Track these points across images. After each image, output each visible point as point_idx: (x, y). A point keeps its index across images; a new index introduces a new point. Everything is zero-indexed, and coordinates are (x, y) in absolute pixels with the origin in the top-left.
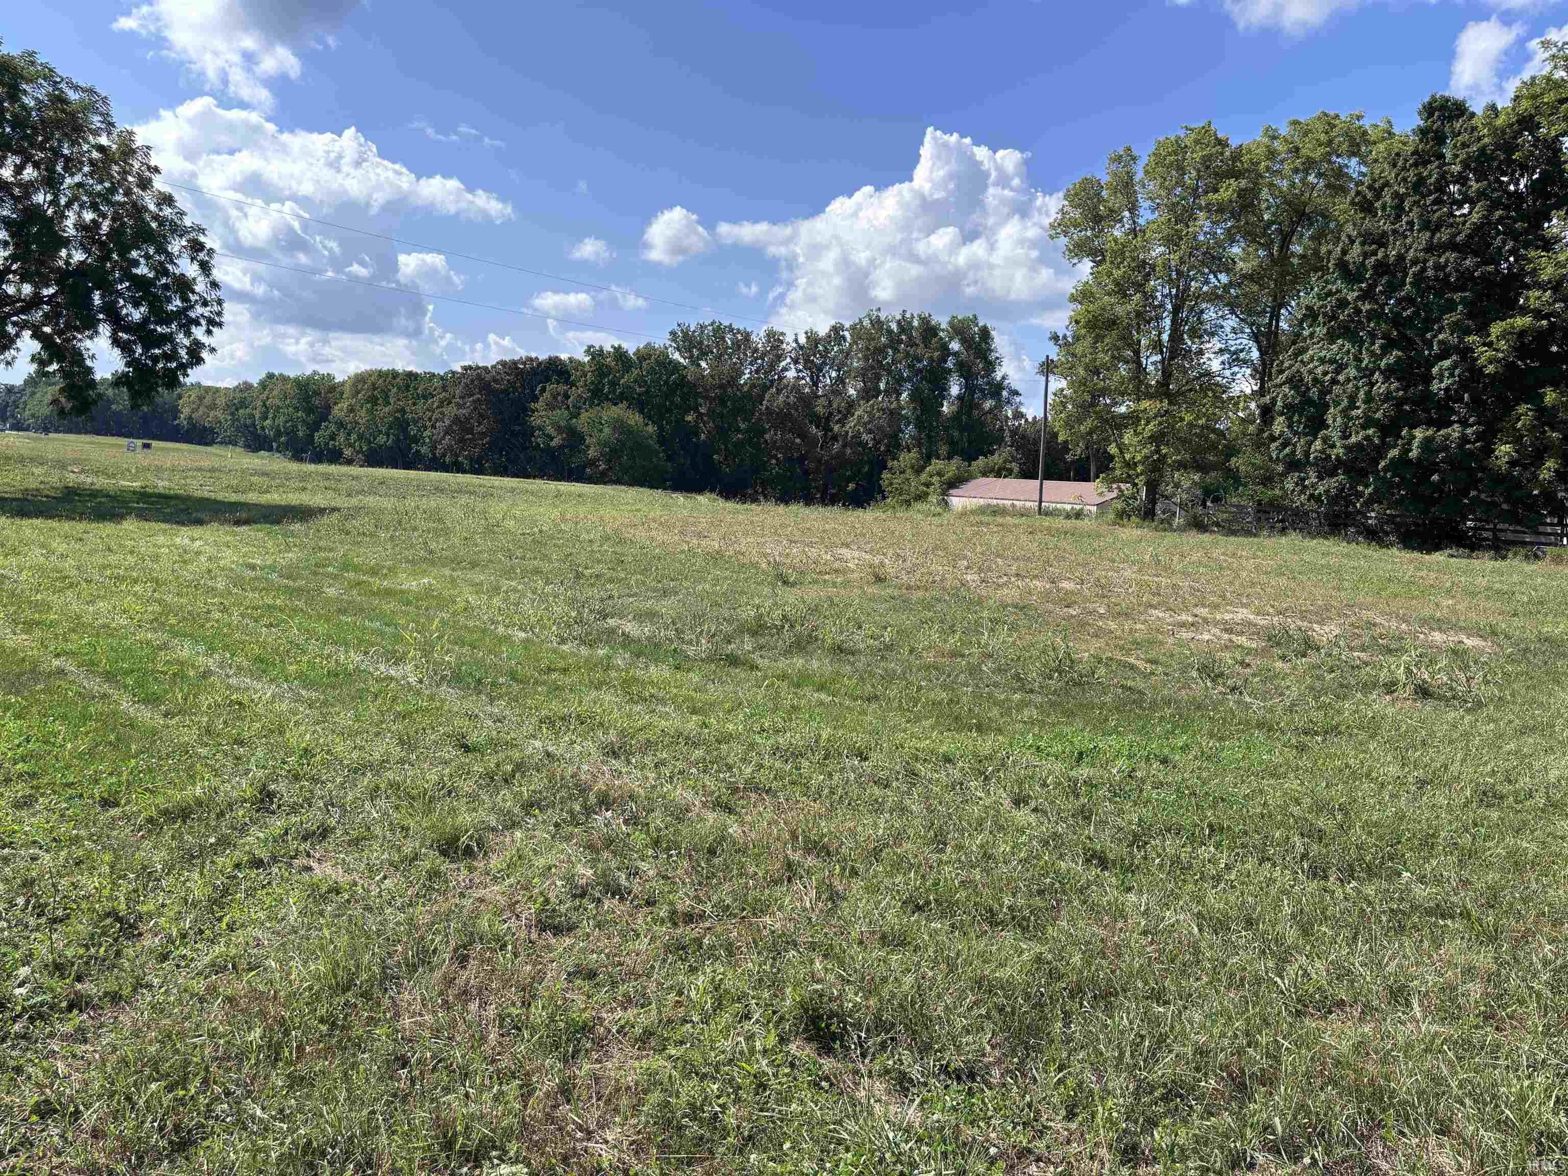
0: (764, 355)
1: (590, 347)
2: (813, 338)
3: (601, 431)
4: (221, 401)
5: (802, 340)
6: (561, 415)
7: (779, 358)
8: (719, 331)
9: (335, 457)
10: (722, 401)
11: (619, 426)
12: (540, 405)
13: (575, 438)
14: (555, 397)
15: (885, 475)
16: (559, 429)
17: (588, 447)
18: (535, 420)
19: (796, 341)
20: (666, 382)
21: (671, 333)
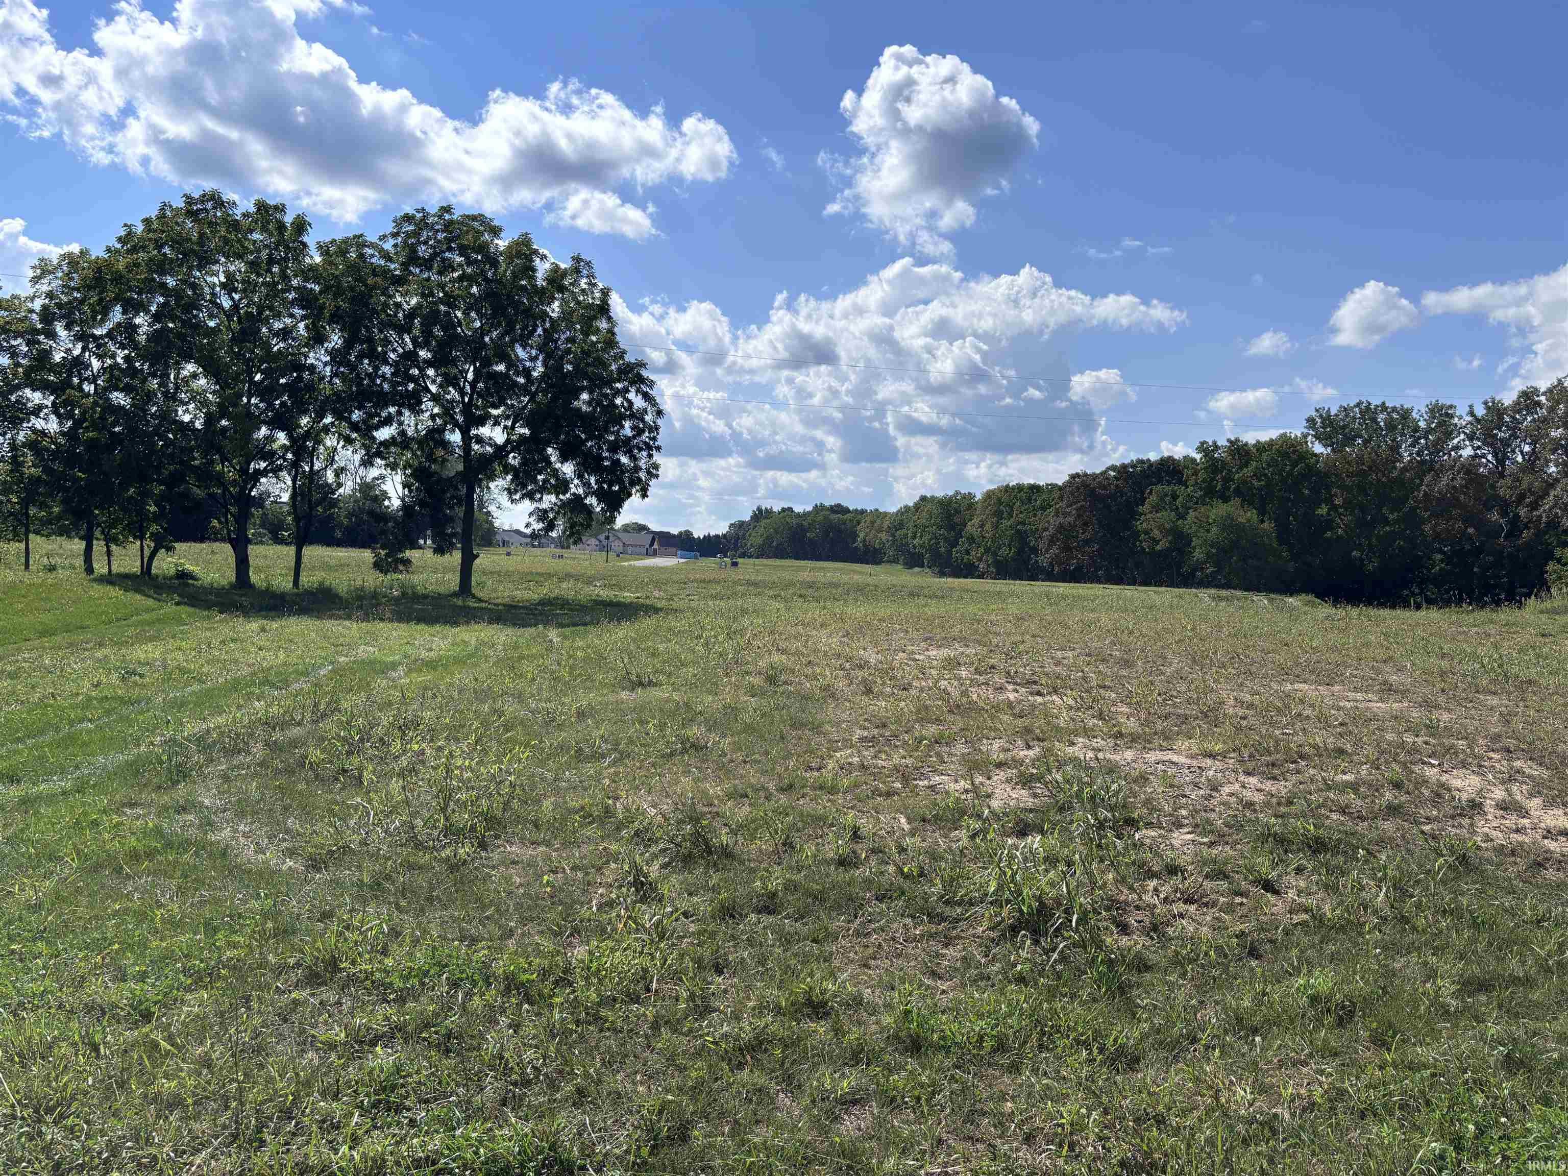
0: (1429, 431)
1: (1203, 443)
2: (1495, 409)
3: (1208, 531)
5: (1480, 411)
6: (1166, 517)
7: (1449, 435)
8: (1368, 412)
9: (968, 571)
10: (1362, 489)
11: (1228, 524)
12: (1146, 507)
13: (1181, 541)
14: (1162, 499)
16: (1165, 532)
17: (1194, 548)
18: (1141, 525)
19: (1472, 413)
20: (1290, 474)
21: (1308, 420)
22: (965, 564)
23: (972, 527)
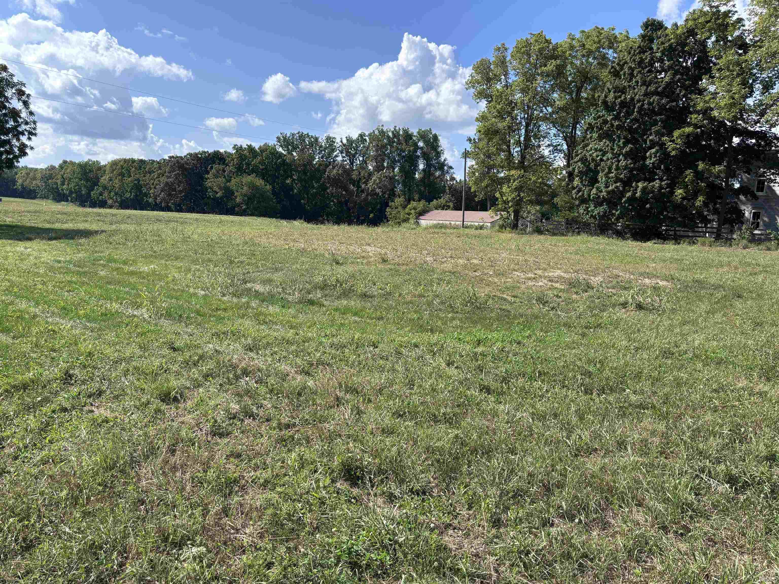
0: (326, 148)
1: (235, 145)
2: (350, 140)
3: (242, 189)
4: (39, 176)
5: (345, 141)
7: (333, 150)
8: (302, 137)
9: (103, 204)
10: (305, 173)
11: (252, 186)
12: (210, 176)
13: (229, 193)
14: (218, 172)
15: (388, 209)
16: (220, 188)
17: (236, 197)
18: (208, 184)
19: (341, 142)
20: (276, 163)
21: (277, 138)
22: (100, 201)
23: (104, 180)
